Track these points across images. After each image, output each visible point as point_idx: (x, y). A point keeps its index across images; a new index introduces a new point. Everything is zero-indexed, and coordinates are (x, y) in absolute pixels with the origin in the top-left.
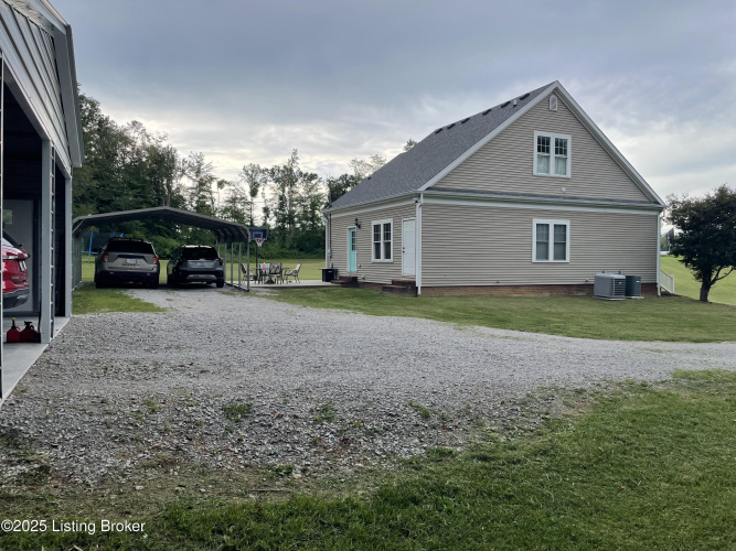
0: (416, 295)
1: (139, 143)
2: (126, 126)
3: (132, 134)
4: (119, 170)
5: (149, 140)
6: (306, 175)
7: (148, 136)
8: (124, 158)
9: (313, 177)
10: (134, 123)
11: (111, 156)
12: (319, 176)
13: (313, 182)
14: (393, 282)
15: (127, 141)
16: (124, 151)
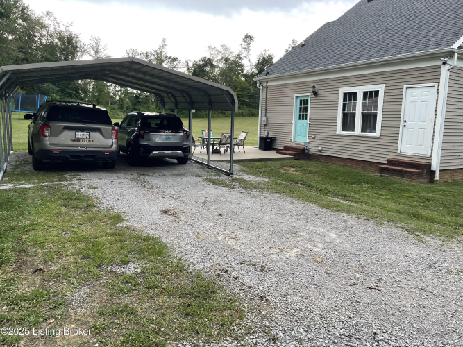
0: (432, 181)
1: (52, 29)
2: (42, 15)
3: (46, 21)
4: (37, 48)
5: (59, 27)
6: (170, 58)
7: (58, 24)
8: (41, 38)
9: (175, 59)
10: (48, 13)
11: (31, 38)
12: (179, 59)
13: (175, 63)
14: (388, 161)
15: (43, 26)
16: (41, 34)
